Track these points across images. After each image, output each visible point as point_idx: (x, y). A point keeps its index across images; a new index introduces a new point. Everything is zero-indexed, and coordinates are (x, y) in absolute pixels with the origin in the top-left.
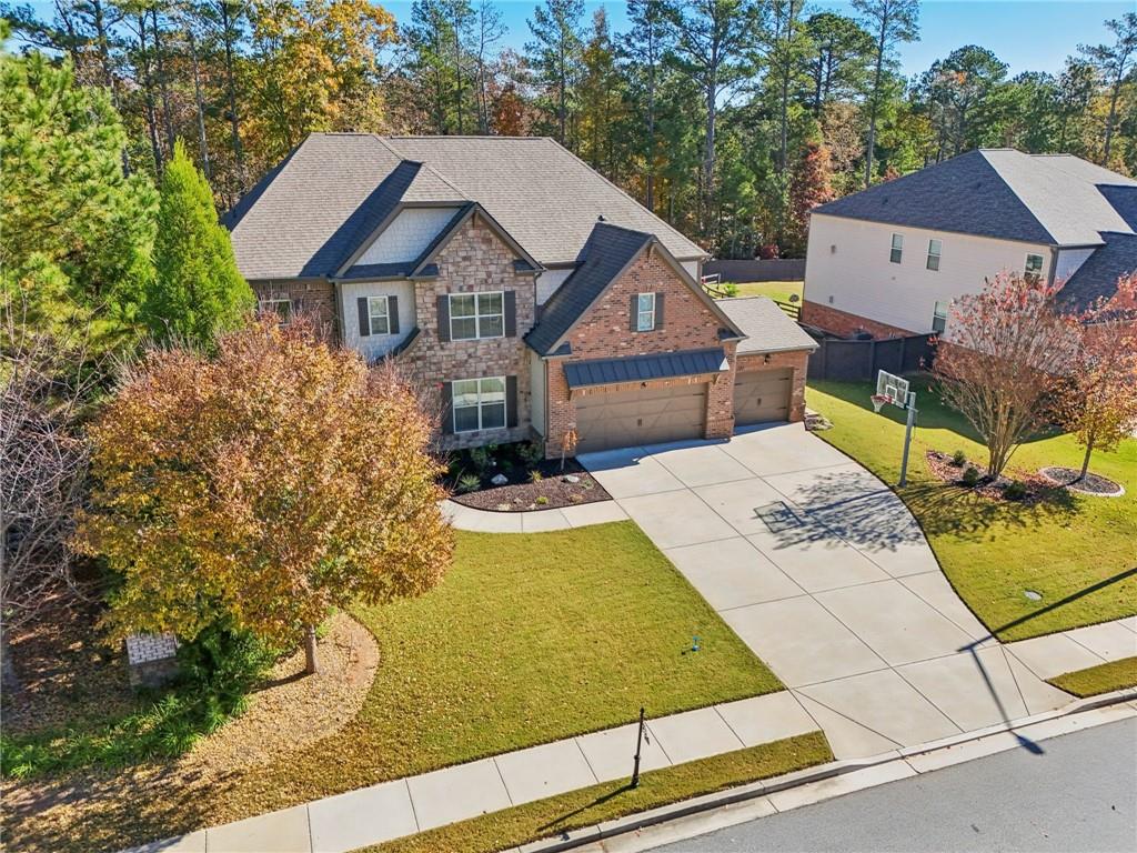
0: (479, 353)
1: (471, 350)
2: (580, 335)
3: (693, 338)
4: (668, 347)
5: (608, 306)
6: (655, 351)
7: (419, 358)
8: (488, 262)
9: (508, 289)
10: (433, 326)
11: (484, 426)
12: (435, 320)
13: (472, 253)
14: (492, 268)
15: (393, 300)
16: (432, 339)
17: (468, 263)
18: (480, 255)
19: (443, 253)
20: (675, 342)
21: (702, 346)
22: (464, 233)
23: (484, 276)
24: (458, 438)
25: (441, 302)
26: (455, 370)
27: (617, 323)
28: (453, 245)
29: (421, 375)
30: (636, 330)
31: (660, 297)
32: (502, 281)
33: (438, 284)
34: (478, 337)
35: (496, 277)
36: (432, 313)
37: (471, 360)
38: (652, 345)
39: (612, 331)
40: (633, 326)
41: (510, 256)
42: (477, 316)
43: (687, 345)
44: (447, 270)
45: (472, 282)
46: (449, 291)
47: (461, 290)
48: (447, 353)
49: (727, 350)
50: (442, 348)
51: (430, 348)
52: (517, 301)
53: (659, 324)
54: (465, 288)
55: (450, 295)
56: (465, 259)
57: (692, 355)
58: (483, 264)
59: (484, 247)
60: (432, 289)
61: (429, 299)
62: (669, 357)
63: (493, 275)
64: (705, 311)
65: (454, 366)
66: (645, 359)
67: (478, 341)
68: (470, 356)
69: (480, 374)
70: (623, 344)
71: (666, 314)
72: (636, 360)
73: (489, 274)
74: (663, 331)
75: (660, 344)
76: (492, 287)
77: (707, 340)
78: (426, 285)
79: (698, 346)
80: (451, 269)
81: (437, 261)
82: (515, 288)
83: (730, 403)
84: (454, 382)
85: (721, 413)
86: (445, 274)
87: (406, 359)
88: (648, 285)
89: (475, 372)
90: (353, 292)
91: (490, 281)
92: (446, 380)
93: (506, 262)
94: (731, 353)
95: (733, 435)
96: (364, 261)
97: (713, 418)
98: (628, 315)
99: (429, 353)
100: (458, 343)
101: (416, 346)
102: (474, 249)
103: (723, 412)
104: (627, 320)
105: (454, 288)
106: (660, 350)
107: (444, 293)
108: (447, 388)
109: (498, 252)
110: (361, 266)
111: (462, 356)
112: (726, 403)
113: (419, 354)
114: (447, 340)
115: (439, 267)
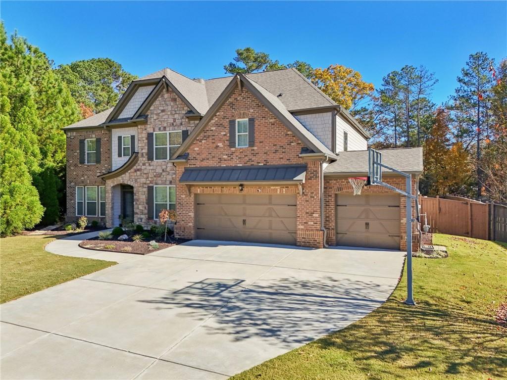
0: (168, 169)
1: (164, 167)
2: (196, 149)
3: (278, 155)
4: (259, 161)
5: (214, 128)
6: (249, 164)
7: (138, 170)
8: (174, 112)
9: (185, 129)
10: (145, 151)
12: (147, 147)
13: (166, 108)
14: (176, 116)
15: (133, 137)
16: (145, 159)
17: (164, 114)
18: (169, 108)
19: (152, 108)
20: (264, 157)
21: (288, 162)
22: (162, 96)
23: (172, 122)
25: (150, 136)
26: (155, 178)
27: (220, 141)
28: (157, 102)
29: (138, 180)
30: (234, 147)
31: (252, 121)
32: (181, 124)
33: (149, 126)
34: (168, 159)
35: (178, 122)
36: (145, 143)
37: (164, 174)
38: (247, 159)
39: (217, 147)
40: (232, 143)
41: (186, 108)
42: (168, 146)
43: (275, 160)
44: (152, 118)
45: (165, 125)
46: (154, 131)
47: (160, 129)
48: (152, 168)
49: (311, 167)
51: (144, 164)
53: (252, 143)
54: (162, 128)
55: (154, 133)
56: (163, 111)
57: (277, 168)
58: (171, 114)
59: (172, 104)
60: (146, 129)
61: (144, 135)
62: (259, 169)
64: (289, 133)
65: (155, 176)
66: (241, 169)
67: (167, 162)
68: (163, 170)
70: (224, 157)
71: (257, 134)
72: (234, 169)
73: (175, 120)
74: (255, 148)
75: (253, 159)
76: (176, 128)
77: (292, 156)
78: (143, 127)
79: (284, 162)
80: (155, 117)
81: (149, 113)
82: (188, 128)
83: (317, 215)
84: (155, 186)
85: (310, 223)
86: (152, 120)
87: (132, 170)
88: (242, 112)
89: (166, 181)
90: (116, 133)
91: (175, 124)
92: (151, 185)
93: (184, 112)
94: (315, 169)
95: (324, 247)
96: (122, 116)
97: (302, 227)
98: (229, 135)
99: (143, 167)
100: (157, 162)
101: (136, 162)
102: (167, 105)
103: (312, 223)
104: (228, 139)
105: (157, 129)
106: (253, 163)
107: (152, 132)
108: (150, 189)
109: (179, 106)
110: (120, 119)
111: (159, 170)
112: (314, 215)
113: (138, 167)
114: (152, 160)
115: (149, 116)
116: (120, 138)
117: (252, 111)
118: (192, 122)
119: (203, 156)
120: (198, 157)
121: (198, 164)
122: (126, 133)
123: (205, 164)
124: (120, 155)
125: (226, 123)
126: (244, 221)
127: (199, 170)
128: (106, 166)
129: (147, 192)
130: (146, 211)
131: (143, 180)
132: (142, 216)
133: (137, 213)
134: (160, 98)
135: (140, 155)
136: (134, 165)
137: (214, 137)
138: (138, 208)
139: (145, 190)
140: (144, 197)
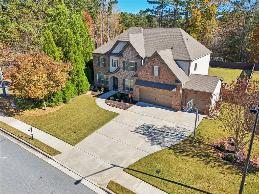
0: (130, 74)
1: (129, 73)
2: (140, 74)
3: (167, 81)
4: (161, 81)
5: (147, 68)
6: (158, 82)
7: (120, 73)
8: (132, 55)
9: (136, 61)
10: (122, 67)
11: (131, 91)
12: (122, 66)
13: (129, 52)
14: (133, 56)
15: (117, 60)
16: (122, 69)
17: (129, 54)
18: (131, 53)
19: (124, 52)
20: (163, 80)
21: (171, 83)
22: (128, 48)
23: (132, 58)
24: (126, 91)
25: (124, 62)
27: (149, 72)
28: (126, 50)
29: (120, 76)
30: (153, 75)
31: (159, 68)
32: (135, 59)
33: (123, 58)
34: (130, 71)
35: (134, 58)
36: (122, 64)
37: (128, 76)
38: (157, 80)
39: (148, 74)
40: (152, 74)
41: (137, 54)
42: (130, 66)
43: (166, 82)
44: (125, 55)
45: (129, 59)
46: (125, 60)
47: (127, 60)
48: (124, 73)
49: (178, 86)
50: (123, 72)
51: (122, 71)
52: (138, 64)
53: (159, 75)
54: (128, 60)
55: (125, 61)
56: (128, 53)
57: (167, 85)
58: (131, 55)
59: (132, 51)
60: (122, 59)
61: (122, 61)
62: (161, 84)
63: (133, 58)
64: (172, 74)
65: (125, 76)
66: (155, 83)
67: (130, 72)
68: (128, 74)
69: (130, 79)
70: (150, 78)
71: (161, 72)
72: (153, 83)
73: (133, 57)
74: (160, 77)
75: (160, 80)
76: (133, 60)
77: (172, 82)
78: (121, 58)
79: (169, 83)
80: (126, 55)
81: (123, 53)
82: (137, 61)
83: (179, 101)
84: (125, 79)
85: (176, 103)
86: (124, 56)
87: (118, 73)
88: (156, 64)
89: (129, 78)
90: (111, 58)
91: (133, 59)
92: (124, 79)
93: (136, 55)
94: (179, 87)
95: (180, 111)
96: (113, 52)
97: (174, 104)
98: (151, 71)
99: (121, 72)
100: (126, 71)
101: (119, 70)
102: (130, 52)
103: (177, 103)
104: (151, 72)
105: (126, 60)
106: (159, 82)
107: (124, 60)
108: (124, 80)
109: (134, 53)
110: (113, 53)
111: (127, 74)
112: (178, 101)
113: (120, 72)
114: (124, 70)
115: (123, 55)
116: (113, 60)
117: (160, 64)
118: (139, 59)
119: (143, 76)
120: (141, 76)
121: (141, 79)
122: (115, 58)
123: (143, 79)
124: (113, 66)
125: (151, 67)
126: (155, 99)
127: (142, 81)
128: (108, 68)
129: (123, 81)
130: (123, 87)
131: (121, 77)
132: (121, 89)
133: (119, 87)
134: (127, 49)
135: (120, 68)
136: (118, 71)
137: (146, 71)
138: (120, 86)
139: (122, 80)
140: (122, 82)
